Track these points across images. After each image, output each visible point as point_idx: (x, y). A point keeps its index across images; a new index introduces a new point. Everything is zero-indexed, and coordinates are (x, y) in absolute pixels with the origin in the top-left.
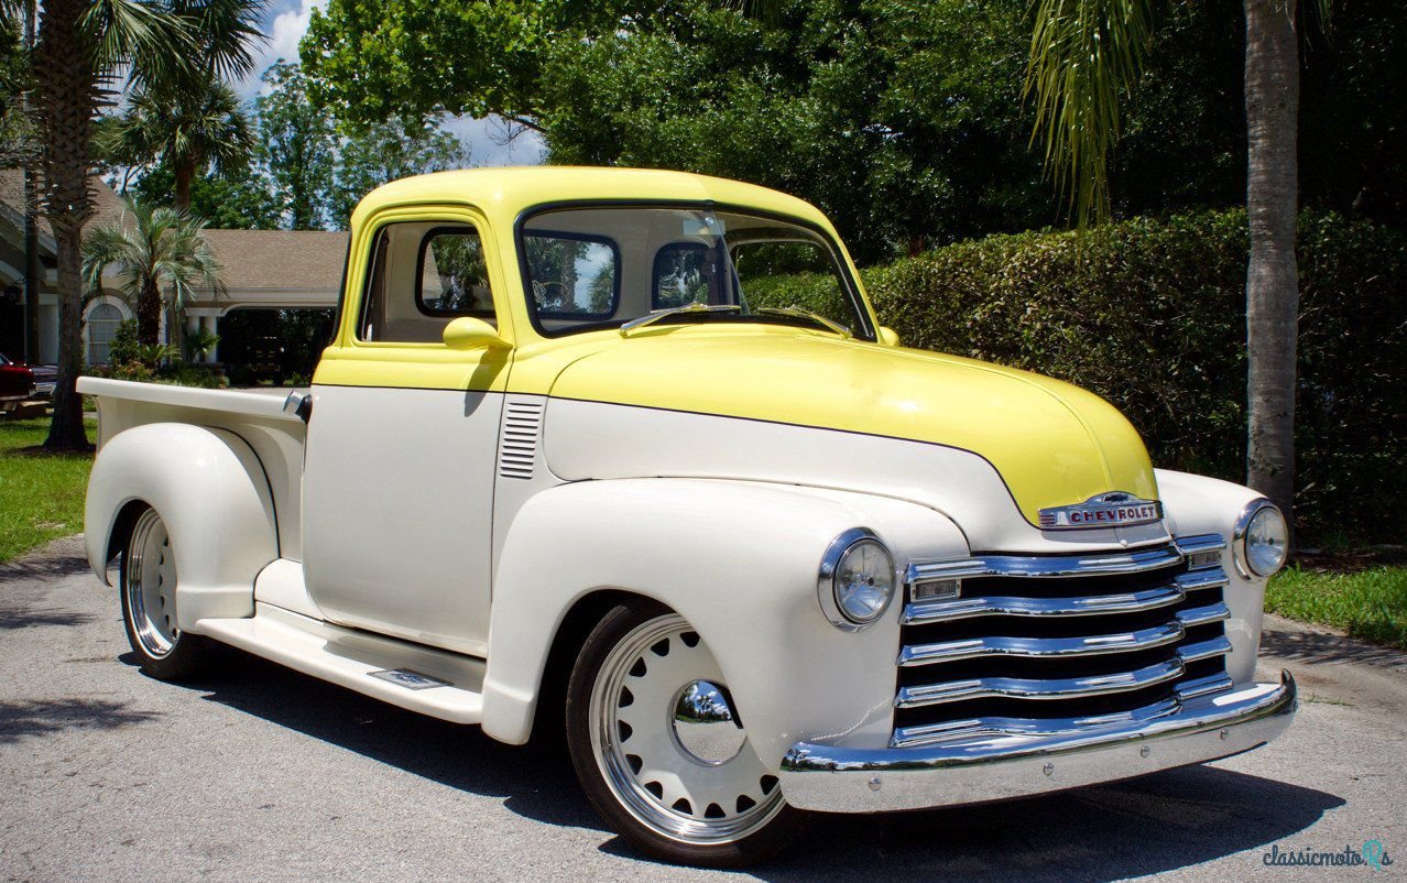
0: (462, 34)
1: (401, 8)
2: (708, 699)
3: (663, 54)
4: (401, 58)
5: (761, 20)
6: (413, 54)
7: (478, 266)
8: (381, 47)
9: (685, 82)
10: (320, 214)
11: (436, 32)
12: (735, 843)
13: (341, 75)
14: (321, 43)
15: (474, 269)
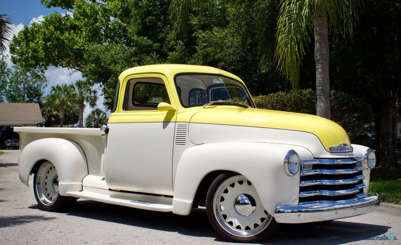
0: (61, 43)
1: (42, 35)
2: (243, 199)
3: (122, 49)
4: (42, 49)
5: (152, 40)
6: (45, 49)
7: (51, 114)
8: (36, 46)
9: (128, 58)
10: (3, 98)
11: (53, 42)
12: (255, 236)
13: (22, 54)
14: (16, 45)
15: (50, 115)
